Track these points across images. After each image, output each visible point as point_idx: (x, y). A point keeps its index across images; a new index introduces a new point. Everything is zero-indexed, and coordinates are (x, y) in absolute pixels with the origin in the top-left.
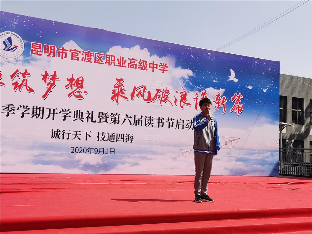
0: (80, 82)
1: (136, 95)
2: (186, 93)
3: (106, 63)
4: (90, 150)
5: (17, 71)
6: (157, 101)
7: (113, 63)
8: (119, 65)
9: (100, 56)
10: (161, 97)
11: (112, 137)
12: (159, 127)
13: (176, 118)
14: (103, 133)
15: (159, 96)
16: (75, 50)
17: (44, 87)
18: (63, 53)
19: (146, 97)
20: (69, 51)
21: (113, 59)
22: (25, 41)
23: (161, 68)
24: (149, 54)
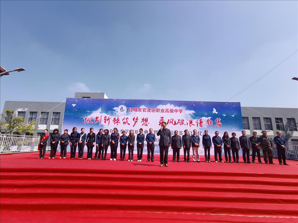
0: (146, 120)
1: (169, 123)
2: (192, 120)
3: (156, 112)
5: (124, 118)
6: (179, 124)
7: (159, 111)
8: (161, 112)
9: (154, 109)
15: (180, 122)
16: (144, 108)
17: (134, 123)
18: (140, 110)
19: (174, 123)
20: (142, 109)
22: (127, 108)
23: (180, 111)
24: (174, 106)
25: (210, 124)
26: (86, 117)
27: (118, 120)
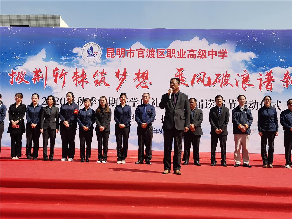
0: (145, 75)
1: (196, 81)
2: (248, 75)
3: (167, 56)
4: (156, 131)
5: (97, 71)
6: (218, 85)
7: (173, 56)
8: (179, 56)
9: (162, 51)
15: (219, 81)
16: (141, 49)
17: (117, 82)
18: (131, 53)
19: (206, 82)
20: (136, 50)
21: (173, 53)
22: (102, 48)
23: (220, 54)
24: (208, 43)
25: (290, 83)
26: (14, 71)
27: (84, 76)
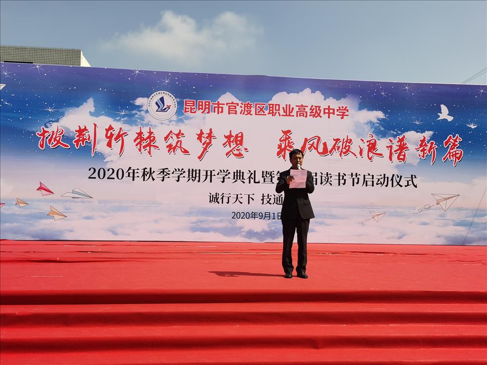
0: (239, 139)
1: (308, 148)
2: (375, 141)
3: (269, 114)
4: (254, 215)
5: (171, 132)
6: (336, 154)
7: (277, 113)
8: (285, 114)
9: (261, 106)
10: (341, 148)
11: (279, 199)
12: (339, 185)
13: (362, 173)
14: (268, 195)
15: (339, 148)
16: (232, 103)
17: (200, 147)
18: (218, 107)
19: (321, 149)
20: (225, 104)
21: (277, 109)
22: (178, 100)
23: (340, 112)
24: (323, 97)
25: (428, 152)
26: (46, 129)
27: (151, 138)
